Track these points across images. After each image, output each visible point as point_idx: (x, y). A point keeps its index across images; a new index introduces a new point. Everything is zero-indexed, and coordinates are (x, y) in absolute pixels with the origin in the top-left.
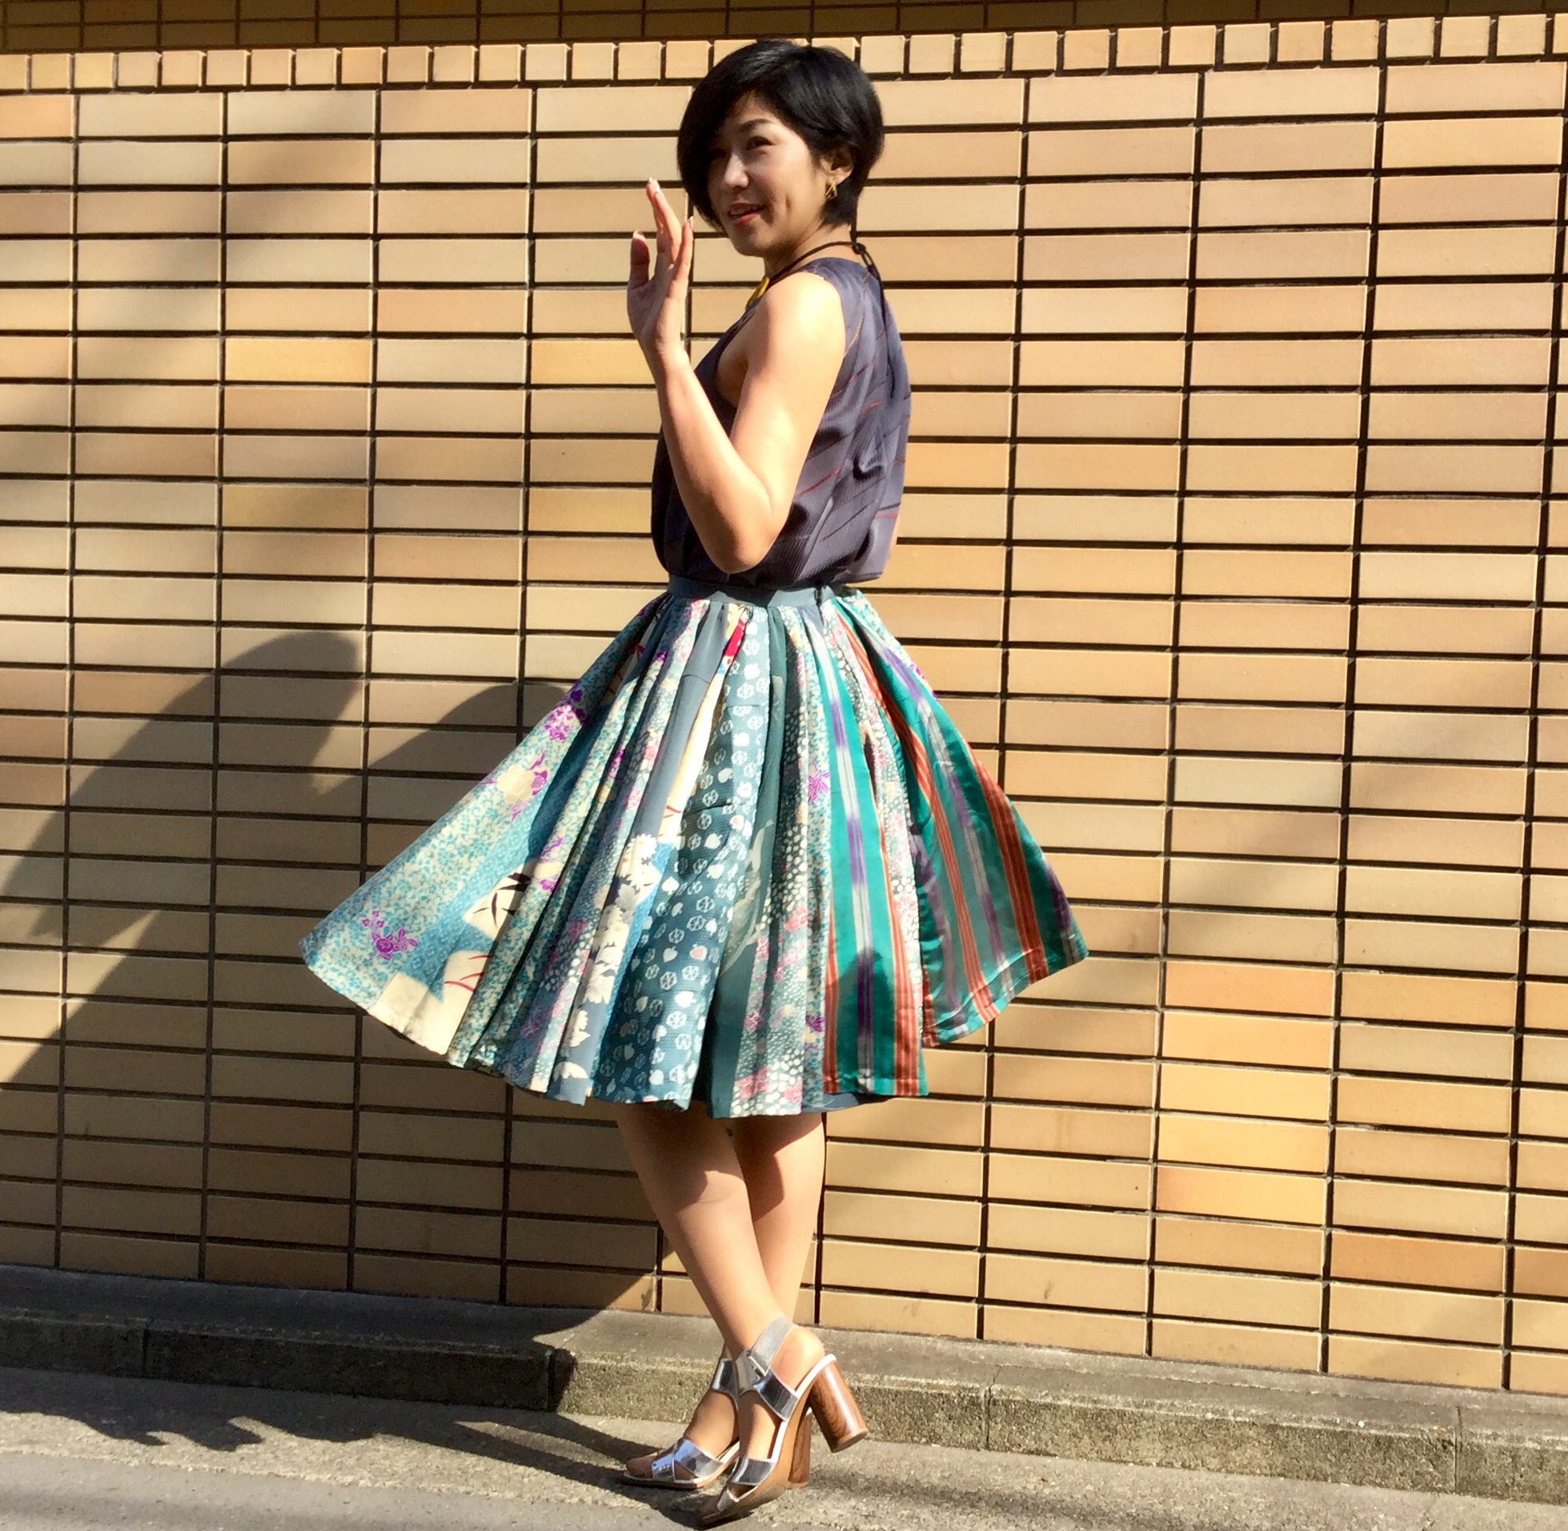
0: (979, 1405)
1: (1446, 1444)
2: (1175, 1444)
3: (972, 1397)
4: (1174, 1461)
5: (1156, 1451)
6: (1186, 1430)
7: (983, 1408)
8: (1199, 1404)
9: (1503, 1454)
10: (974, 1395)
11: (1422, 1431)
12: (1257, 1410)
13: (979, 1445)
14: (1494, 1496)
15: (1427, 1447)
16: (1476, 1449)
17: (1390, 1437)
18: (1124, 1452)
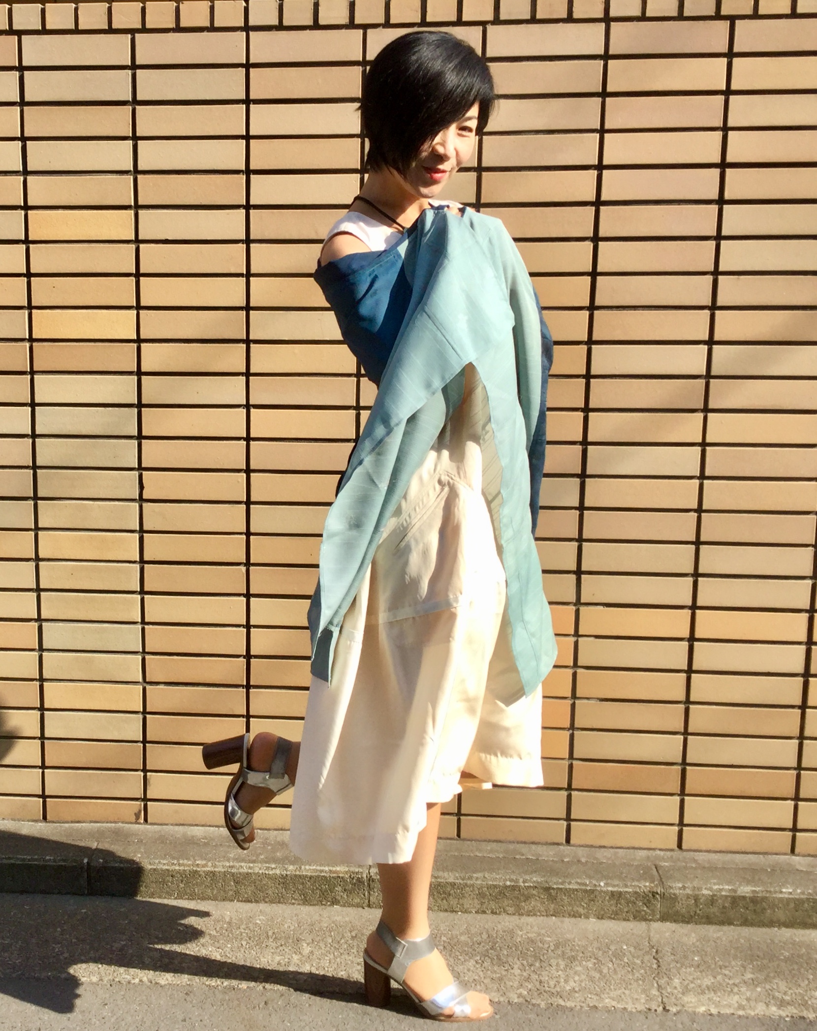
0: (364, 882)
1: (654, 894)
2: (486, 900)
3: (358, 878)
4: (486, 910)
5: (475, 905)
6: (494, 892)
7: (366, 884)
8: (500, 876)
9: (689, 898)
10: (360, 876)
11: (640, 887)
12: (536, 878)
13: (364, 905)
14: (683, 922)
15: (643, 896)
16: (673, 896)
17: (620, 891)
18: (455, 906)
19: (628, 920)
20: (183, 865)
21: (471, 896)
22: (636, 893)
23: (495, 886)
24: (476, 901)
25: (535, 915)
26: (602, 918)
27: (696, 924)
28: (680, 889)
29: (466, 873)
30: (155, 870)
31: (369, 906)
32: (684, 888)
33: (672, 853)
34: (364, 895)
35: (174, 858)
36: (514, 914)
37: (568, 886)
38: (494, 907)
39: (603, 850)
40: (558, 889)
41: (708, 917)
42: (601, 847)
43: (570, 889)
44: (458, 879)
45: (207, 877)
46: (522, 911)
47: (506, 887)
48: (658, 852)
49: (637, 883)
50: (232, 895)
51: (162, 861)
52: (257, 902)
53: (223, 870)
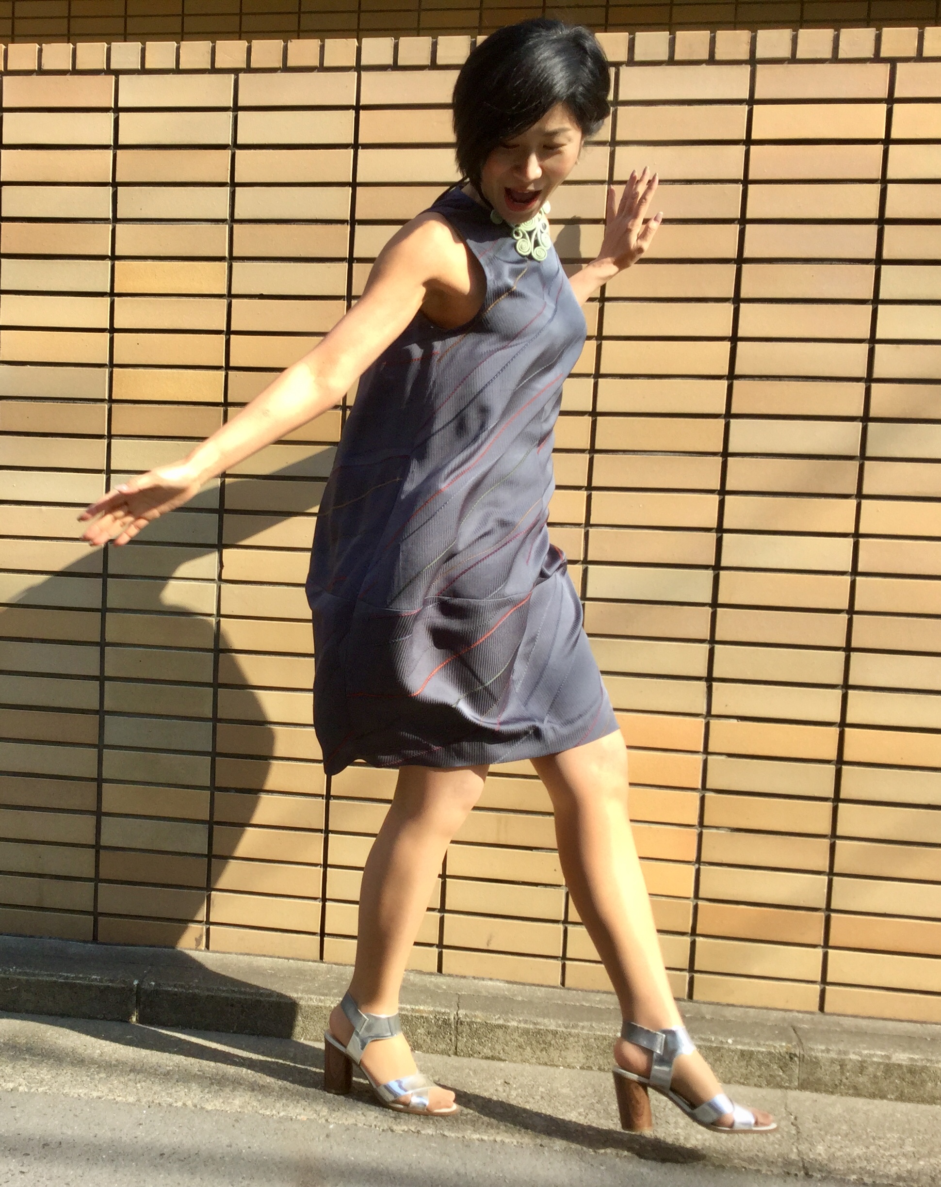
0: (451, 1025)
1: (792, 1056)
2: (593, 1054)
3: (445, 1019)
4: (592, 1066)
5: (579, 1059)
6: (602, 1044)
7: (453, 1027)
8: (610, 1026)
9: (834, 1063)
10: (446, 1017)
11: (775, 1047)
13: (450, 1053)
14: (826, 1091)
15: (778, 1058)
16: (814, 1060)
17: (752, 1051)
18: (556, 1059)
19: (761, 1087)
21: (576, 1049)
22: (770, 1053)
23: (604, 1038)
24: (581, 1054)
26: (729, 1082)
27: (842, 1095)
28: (823, 1051)
29: (572, 1021)
30: (212, 997)
31: (456, 1054)
32: (828, 1051)
33: (813, 1016)
34: (451, 1040)
38: (601, 1063)
41: (855, 1088)
42: (729, 1005)
44: (560, 1026)
45: (271, 1009)
48: (796, 1014)
49: (771, 1043)
50: (299, 1032)
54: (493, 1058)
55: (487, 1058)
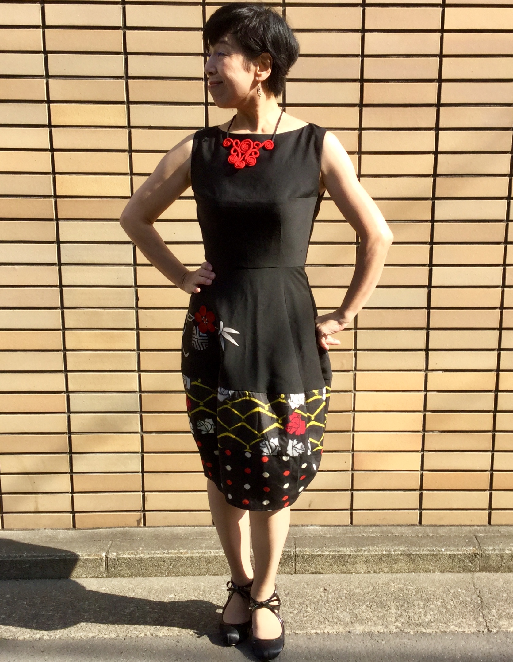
0: (291, 558)
1: (475, 555)
2: (371, 564)
3: (288, 555)
4: (371, 571)
5: (363, 568)
6: (375, 559)
7: (293, 559)
8: (379, 548)
9: (497, 556)
10: (289, 554)
11: (467, 551)
12: (402, 548)
13: (292, 572)
14: (494, 571)
15: (469, 556)
16: (487, 555)
17: (455, 554)
18: (351, 569)
19: (460, 572)
20: (171, 553)
21: (361, 563)
22: (465, 554)
23: (376, 555)
24: (364, 565)
25: (402, 572)
26: (443, 572)
27: (502, 572)
28: (492, 550)
29: (357, 547)
30: (152, 558)
31: (295, 573)
32: (494, 550)
33: (485, 528)
34: (292, 566)
35: (164, 549)
36: (388, 572)
37: (422, 553)
38: (375, 569)
39: (442, 527)
40: (416, 554)
41: (509, 568)
42: (441, 526)
43: (423, 554)
44: (352, 552)
45: (187, 560)
46: (394, 570)
47: (383, 555)
48: (476, 527)
49: (464, 548)
50: (205, 572)
51: (157, 552)
52: (221, 575)
53: (198, 555)
54: (316, 573)
55: (313, 573)
